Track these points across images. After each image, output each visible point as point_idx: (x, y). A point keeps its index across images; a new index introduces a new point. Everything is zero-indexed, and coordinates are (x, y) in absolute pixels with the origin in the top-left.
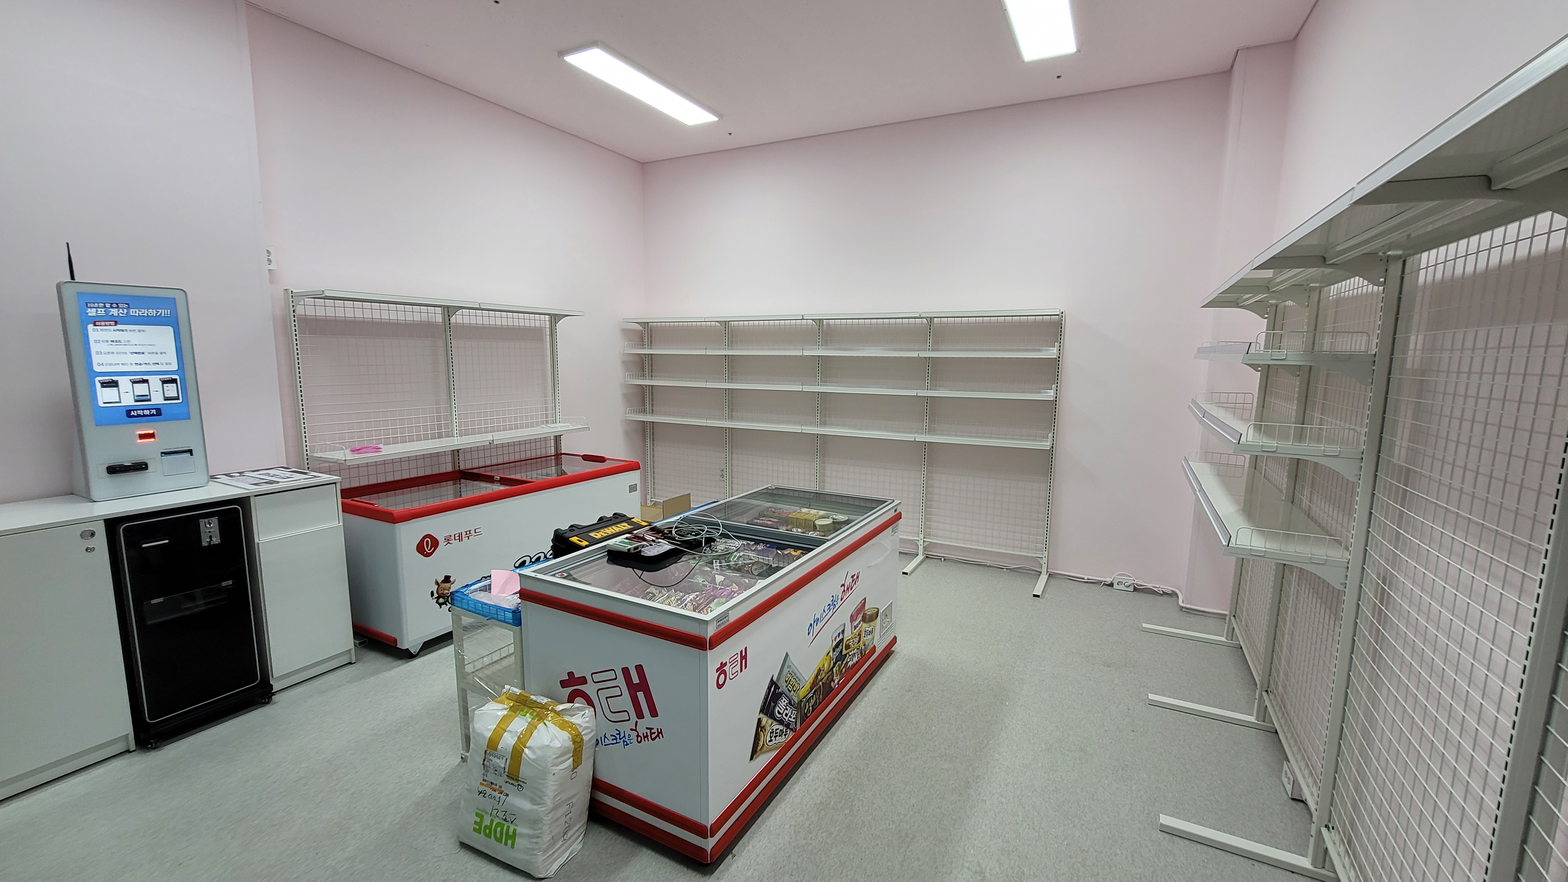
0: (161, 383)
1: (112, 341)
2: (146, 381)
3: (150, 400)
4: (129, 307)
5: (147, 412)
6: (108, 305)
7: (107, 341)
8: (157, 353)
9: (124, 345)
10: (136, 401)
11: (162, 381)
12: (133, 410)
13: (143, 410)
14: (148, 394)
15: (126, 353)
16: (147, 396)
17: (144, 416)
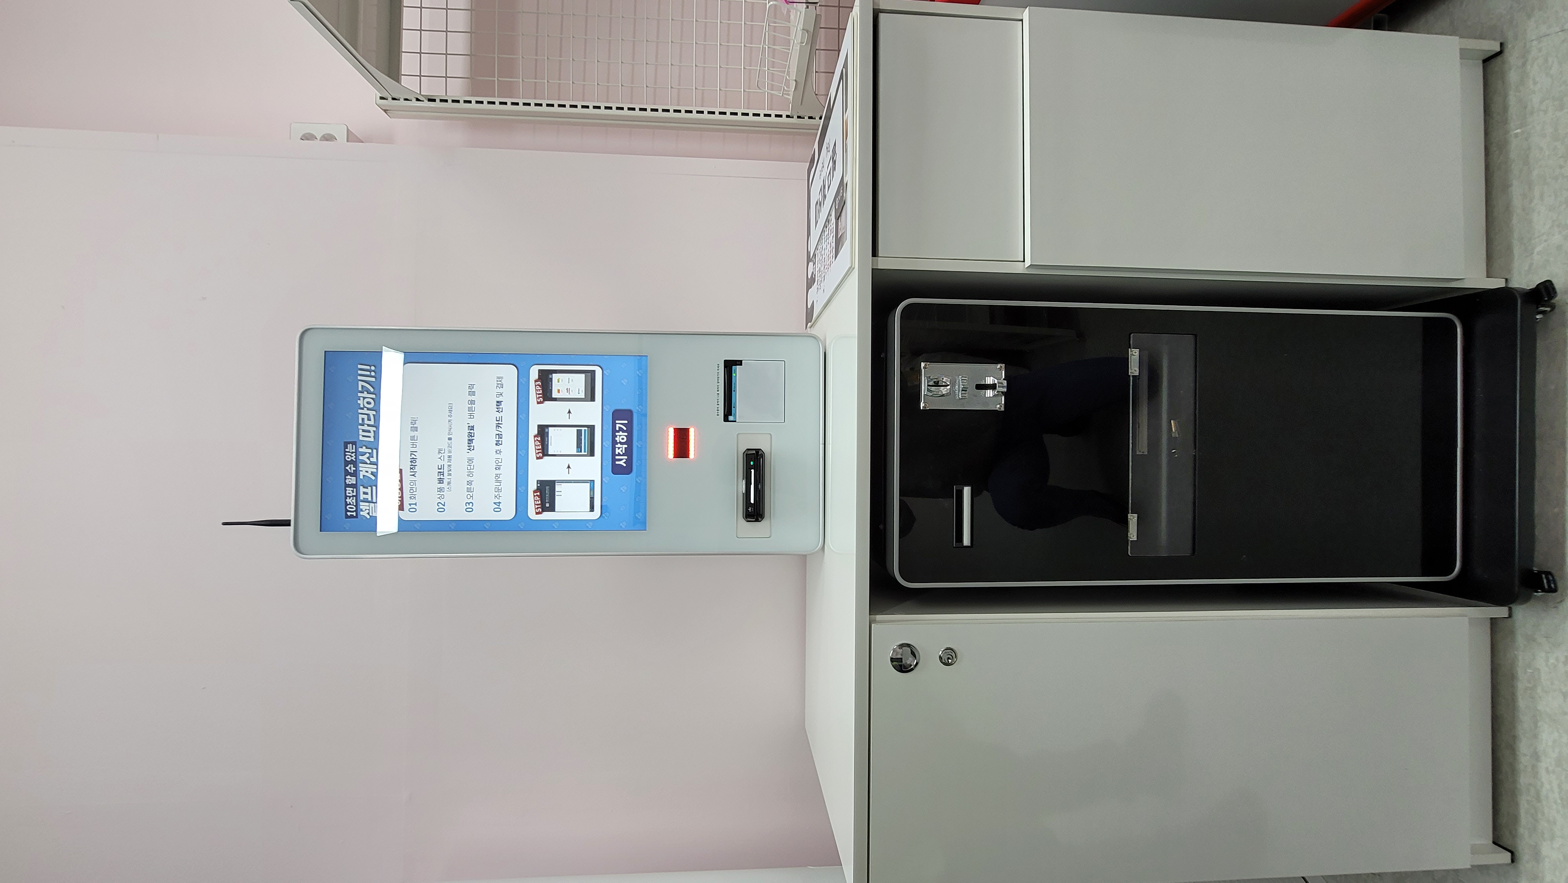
0: (547, 403)
1: (441, 481)
2: (543, 431)
3: (592, 428)
4: (354, 443)
5: (621, 437)
6: (351, 480)
7: (440, 490)
8: (472, 402)
9: (449, 461)
10: (592, 453)
11: (545, 400)
12: (614, 460)
13: (614, 443)
14: (575, 429)
15: (470, 460)
16: (579, 433)
17: (629, 442)
